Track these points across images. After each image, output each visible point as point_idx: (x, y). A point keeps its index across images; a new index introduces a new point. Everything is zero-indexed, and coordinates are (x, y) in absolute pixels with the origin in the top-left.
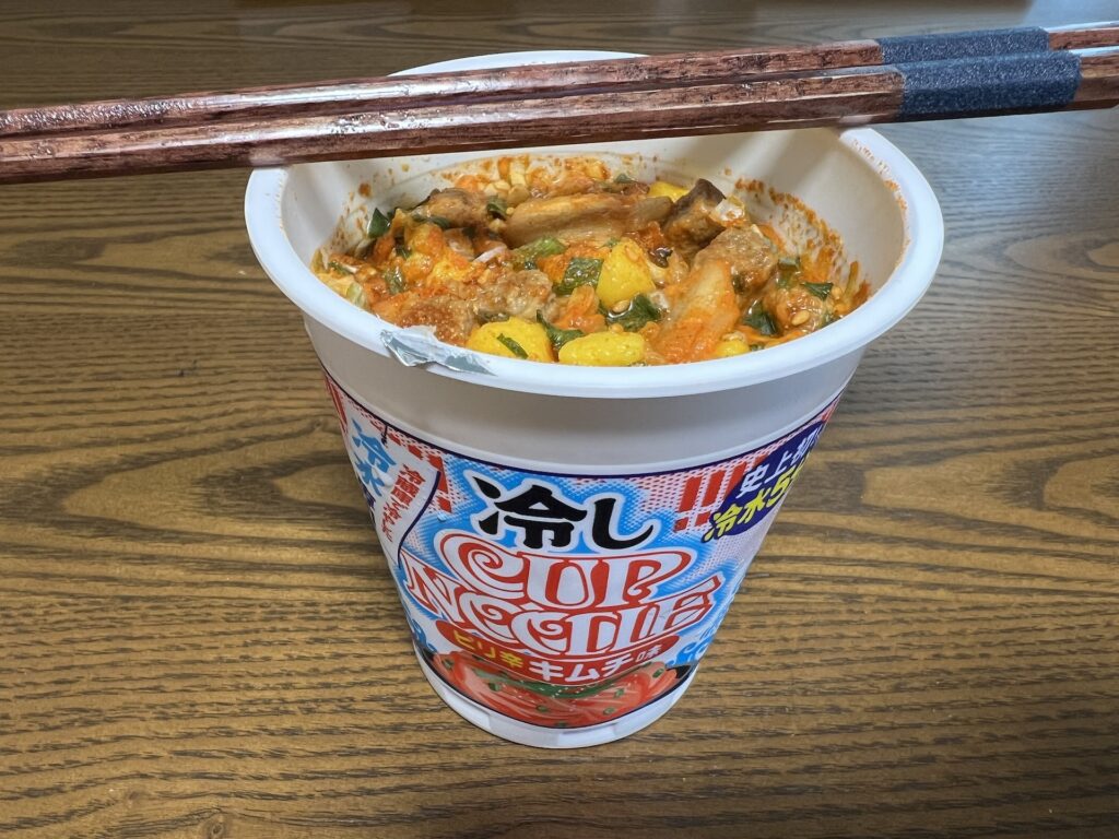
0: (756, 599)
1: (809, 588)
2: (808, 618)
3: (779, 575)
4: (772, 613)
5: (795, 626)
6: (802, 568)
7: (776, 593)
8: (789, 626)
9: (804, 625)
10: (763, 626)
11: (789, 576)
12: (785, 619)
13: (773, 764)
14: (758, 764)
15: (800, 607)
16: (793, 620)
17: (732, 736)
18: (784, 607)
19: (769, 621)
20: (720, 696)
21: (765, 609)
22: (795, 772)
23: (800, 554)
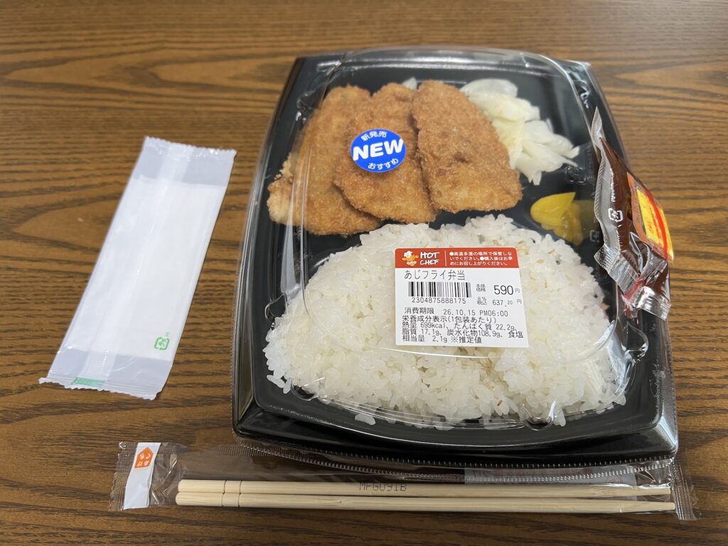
0: (696, 293)
1: (722, 289)
2: (722, 304)
3: (706, 281)
4: (704, 301)
5: (716, 308)
6: (717, 277)
7: (706, 291)
8: (713, 308)
9: (720, 308)
10: (700, 308)
11: (711, 282)
12: (710, 304)
13: (710, 374)
14: (703, 374)
15: (718, 298)
16: (715, 305)
17: (690, 361)
18: (710, 298)
19: (703, 305)
20: (683, 341)
21: (700, 299)
22: (720, 378)
23: (716, 270)
